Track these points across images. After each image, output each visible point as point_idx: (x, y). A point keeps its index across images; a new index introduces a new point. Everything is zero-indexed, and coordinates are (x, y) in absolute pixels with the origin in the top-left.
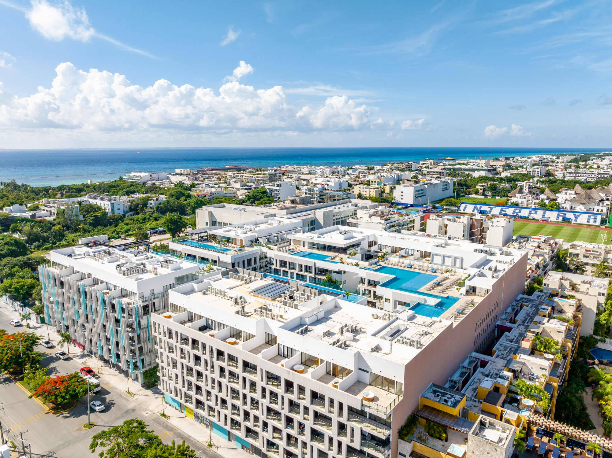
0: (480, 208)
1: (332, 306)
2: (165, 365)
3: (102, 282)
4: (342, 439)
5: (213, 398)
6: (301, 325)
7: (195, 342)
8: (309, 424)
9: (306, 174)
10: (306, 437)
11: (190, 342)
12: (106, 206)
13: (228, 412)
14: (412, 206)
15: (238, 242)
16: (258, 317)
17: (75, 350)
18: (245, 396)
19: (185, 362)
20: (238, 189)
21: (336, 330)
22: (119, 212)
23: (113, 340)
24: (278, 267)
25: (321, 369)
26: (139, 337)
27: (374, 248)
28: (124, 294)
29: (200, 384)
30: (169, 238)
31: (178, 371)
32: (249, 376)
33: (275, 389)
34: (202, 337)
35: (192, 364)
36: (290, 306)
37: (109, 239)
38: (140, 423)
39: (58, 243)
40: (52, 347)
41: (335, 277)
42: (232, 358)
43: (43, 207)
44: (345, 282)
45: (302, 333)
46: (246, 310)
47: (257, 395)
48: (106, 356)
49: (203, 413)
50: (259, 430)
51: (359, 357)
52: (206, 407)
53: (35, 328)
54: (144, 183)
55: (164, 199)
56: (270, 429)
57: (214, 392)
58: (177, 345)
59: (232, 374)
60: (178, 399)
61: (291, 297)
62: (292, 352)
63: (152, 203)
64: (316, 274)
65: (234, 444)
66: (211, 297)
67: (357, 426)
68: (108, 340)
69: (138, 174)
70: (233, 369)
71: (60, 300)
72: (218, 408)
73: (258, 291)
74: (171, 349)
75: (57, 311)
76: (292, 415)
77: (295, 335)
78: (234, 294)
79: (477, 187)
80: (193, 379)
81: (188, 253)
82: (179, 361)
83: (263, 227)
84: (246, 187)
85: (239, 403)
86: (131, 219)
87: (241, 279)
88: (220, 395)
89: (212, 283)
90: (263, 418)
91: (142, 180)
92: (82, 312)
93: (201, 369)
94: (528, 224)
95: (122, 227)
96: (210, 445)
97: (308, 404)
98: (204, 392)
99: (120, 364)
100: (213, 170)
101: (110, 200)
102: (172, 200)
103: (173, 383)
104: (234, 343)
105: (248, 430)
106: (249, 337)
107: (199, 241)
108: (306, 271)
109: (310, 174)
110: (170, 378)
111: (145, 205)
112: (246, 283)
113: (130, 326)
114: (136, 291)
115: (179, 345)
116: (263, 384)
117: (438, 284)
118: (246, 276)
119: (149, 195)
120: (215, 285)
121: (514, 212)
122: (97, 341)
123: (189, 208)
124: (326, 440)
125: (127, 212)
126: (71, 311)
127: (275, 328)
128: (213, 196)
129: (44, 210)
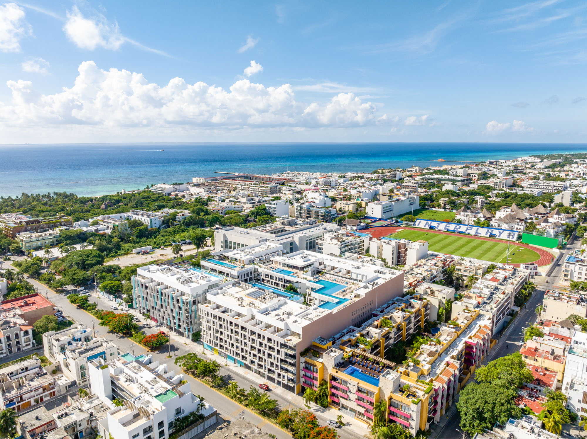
0: (431, 223)
1: (283, 302)
2: (205, 329)
3: (170, 287)
4: (278, 356)
5: (228, 343)
6: (267, 311)
7: (220, 318)
8: (267, 351)
9: (303, 184)
10: (266, 357)
11: (218, 318)
12: (146, 221)
13: (234, 349)
14: (380, 219)
15: (241, 262)
16: (248, 307)
17: (152, 323)
18: (242, 341)
19: (215, 327)
20: (244, 203)
21: (281, 314)
22: (156, 226)
23: (177, 318)
24: (264, 278)
25: (272, 329)
26: (191, 315)
27: (322, 267)
28: (183, 294)
29: (222, 337)
30: (194, 249)
31: (212, 332)
32: (243, 333)
33: (254, 337)
34: (223, 316)
35: (218, 328)
36: (263, 302)
37: (153, 248)
38: (194, 354)
39: (119, 252)
40: (139, 321)
41: (295, 285)
42: (236, 325)
43: (101, 223)
44: (300, 288)
45: (266, 314)
46: (243, 304)
47: (247, 341)
48: (172, 325)
49: (224, 351)
50: (247, 356)
51: (286, 324)
52: (224, 348)
53: (126, 311)
54: (169, 194)
55: (189, 214)
56: (252, 355)
57: (228, 340)
58: (211, 319)
59: (236, 332)
60: (211, 345)
61: (264, 298)
62: (262, 322)
63: (179, 217)
64: (285, 283)
65: (237, 365)
66: (227, 297)
67: (283, 350)
68: (174, 317)
69: (163, 186)
70: (237, 330)
71: (145, 296)
72: (230, 348)
73: (249, 295)
74: (208, 321)
75: (143, 302)
76: (261, 348)
77: (263, 315)
78: (238, 296)
79: (440, 201)
80: (219, 335)
81: (212, 268)
82: (212, 327)
83: (257, 249)
84: (250, 202)
85: (239, 345)
86: (165, 232)
87: (241, 287)
88: (231, 342)
89: (227, 290)
90: (249, 350)
91: (167, 192)
92: (159, 303)
93: (222, 330)
94: (461, 238)
95: (159, 239)
96: (226, 365)
97: (266, 343)
98: (224, 341)
99: (180, 330)
100: (224, 179)
101: (149, 217)
102: (194, 215)
103: (209, 337)
104: (237, 319)
105: (243, 357)
106: (244, 316)
107: (218, 259)
108: (279, 281)
109: (307, 183)
110: (207, 335)
111: (174, 219)
112: (244, 290)
113: (186, 310)
114: (189, 293)
115: (212, 319)
116: (249, 335)
117: (344, 291)
118: (244, 286)
119: (176, 210)
120: (229, 291)
121: (455, 228)
122: (167, 318)
123: (207, 222)
124: (273, 357)
125: (162, 225)
126: (151, 302)
127: (255, 312)
128: (225, 209)
129: (102, 225)
